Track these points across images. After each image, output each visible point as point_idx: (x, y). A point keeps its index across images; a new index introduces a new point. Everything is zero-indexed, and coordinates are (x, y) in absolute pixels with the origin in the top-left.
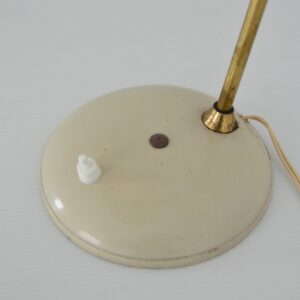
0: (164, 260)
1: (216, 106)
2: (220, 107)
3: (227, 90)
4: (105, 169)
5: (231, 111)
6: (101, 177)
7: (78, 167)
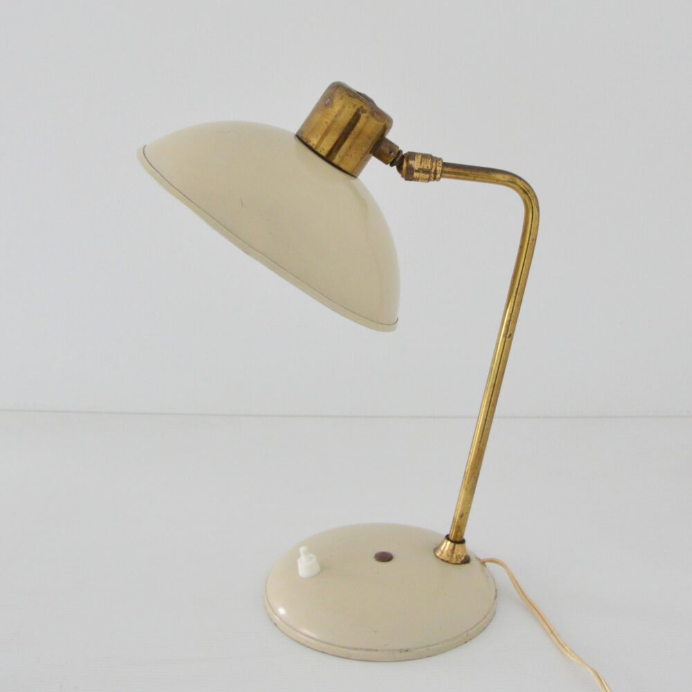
0: (356, 649)
1: (447, 537)
2: (452, 537)
3: (457, 518)
4: (324, 569)
5: (463, 542)
6: (319, 573)
7: (299, 561)
